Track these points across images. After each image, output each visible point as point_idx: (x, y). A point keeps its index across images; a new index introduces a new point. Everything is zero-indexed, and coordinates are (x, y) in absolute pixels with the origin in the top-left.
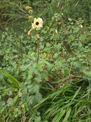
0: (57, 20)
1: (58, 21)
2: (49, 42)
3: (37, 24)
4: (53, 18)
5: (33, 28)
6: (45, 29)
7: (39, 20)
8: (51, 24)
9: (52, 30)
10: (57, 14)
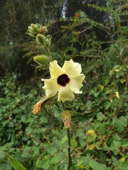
0: (117, 76)
1: (121, 77)
2: (103, 111)
3: (63, 80)
4: (111, 73)
5: (48, 94)
6: (96, 89)
7: (70, 69)
8: (107, 81)
9: (109, 91)
10: (118, 66)
